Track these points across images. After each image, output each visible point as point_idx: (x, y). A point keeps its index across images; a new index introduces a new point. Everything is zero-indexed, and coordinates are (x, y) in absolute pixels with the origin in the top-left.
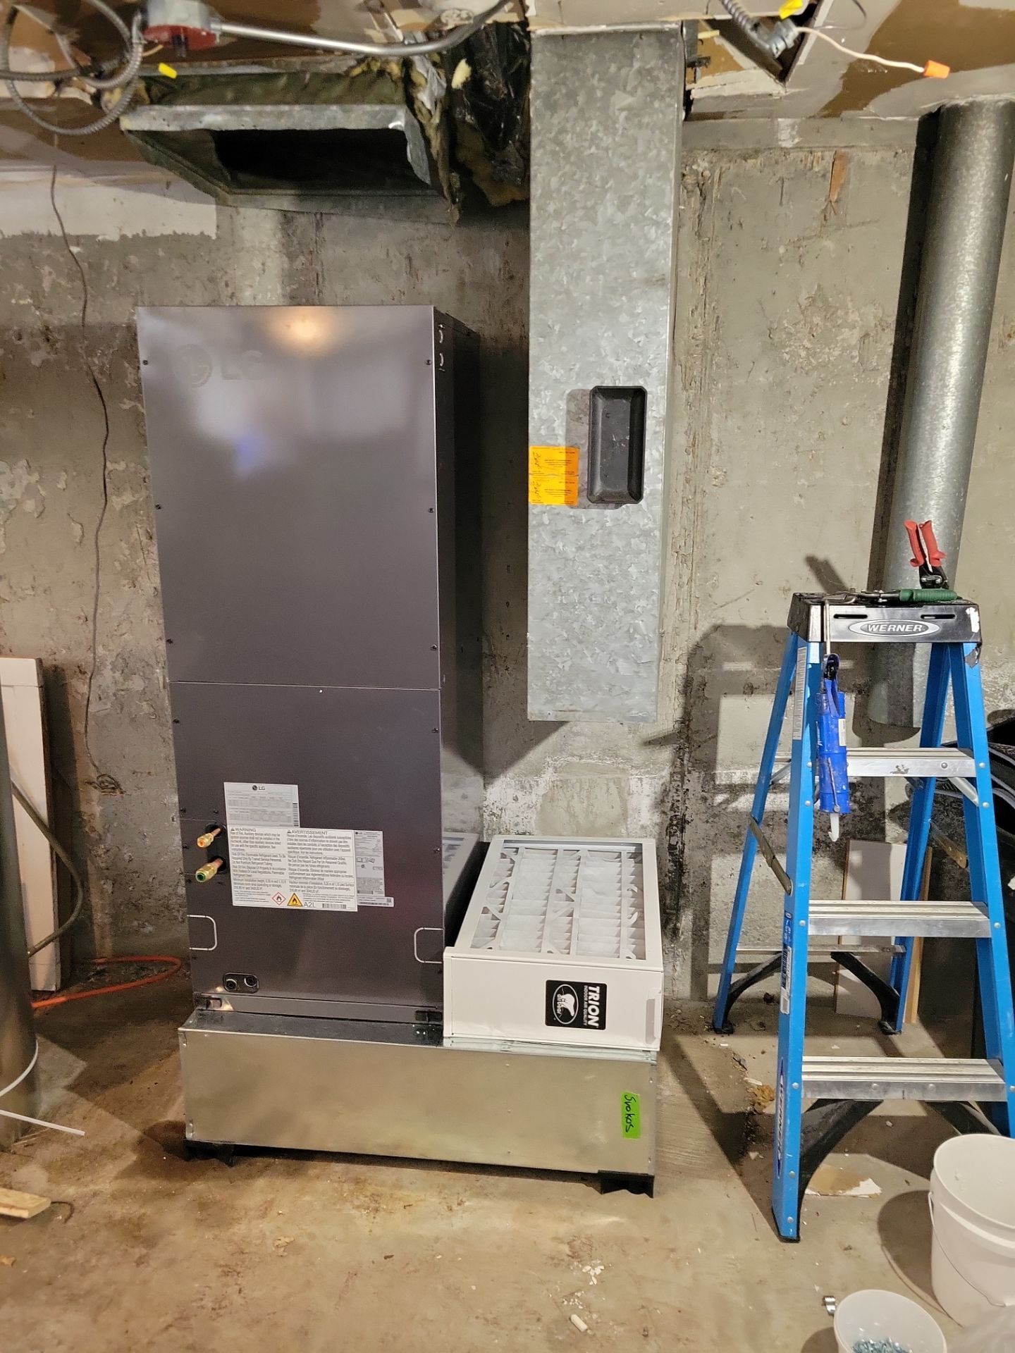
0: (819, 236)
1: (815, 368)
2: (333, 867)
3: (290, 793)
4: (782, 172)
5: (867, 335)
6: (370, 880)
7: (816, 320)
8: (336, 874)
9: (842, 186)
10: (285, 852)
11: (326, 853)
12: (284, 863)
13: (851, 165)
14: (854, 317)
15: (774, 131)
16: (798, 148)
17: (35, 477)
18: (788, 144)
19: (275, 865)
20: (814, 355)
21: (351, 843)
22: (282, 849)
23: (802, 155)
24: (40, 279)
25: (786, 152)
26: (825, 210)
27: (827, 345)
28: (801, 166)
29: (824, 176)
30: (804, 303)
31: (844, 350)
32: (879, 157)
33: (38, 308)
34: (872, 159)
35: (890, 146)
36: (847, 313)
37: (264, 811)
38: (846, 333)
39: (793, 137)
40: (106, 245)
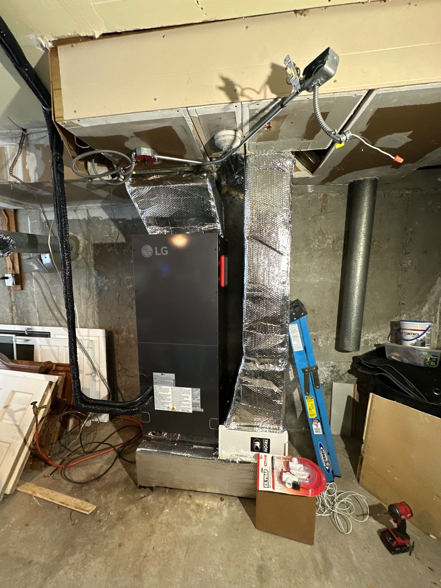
0: (320, 215)
1: (320, 250)
2: (185, 399)
3: (173, 376)
4: (309, 199)
5: (334, 241)
6: (196, 403)
7: (320, 237)
8: (186, 401)
9: (326, 202)
10: (171, 394)
11: (183, 395)
12: (170, 397)
13: (328, 197)
14: (330, 236)
15: (307, 188)
16: (313, 192)
17: (108, 280)
18: (311, 192)
19: (168, 398)
20: (320, 246)
21: (191, 392)
22: (170, 393)
23: (314, 194)
24: (111, 229)
25: (310, 193)
26: (321, 209)
27: (323, 244)
28: (314, 197)
29: (321, 200)
30: (316, 233)
31: (328, 245)
32: (336, 195)
33: (110, 237)
34: (334, 195)
35: (339, 192)
36: (328, 235)
37: (165, 381)
38: (328, 240)
39: (312, 190)
40: (129, 221)
